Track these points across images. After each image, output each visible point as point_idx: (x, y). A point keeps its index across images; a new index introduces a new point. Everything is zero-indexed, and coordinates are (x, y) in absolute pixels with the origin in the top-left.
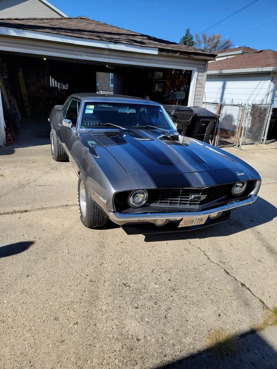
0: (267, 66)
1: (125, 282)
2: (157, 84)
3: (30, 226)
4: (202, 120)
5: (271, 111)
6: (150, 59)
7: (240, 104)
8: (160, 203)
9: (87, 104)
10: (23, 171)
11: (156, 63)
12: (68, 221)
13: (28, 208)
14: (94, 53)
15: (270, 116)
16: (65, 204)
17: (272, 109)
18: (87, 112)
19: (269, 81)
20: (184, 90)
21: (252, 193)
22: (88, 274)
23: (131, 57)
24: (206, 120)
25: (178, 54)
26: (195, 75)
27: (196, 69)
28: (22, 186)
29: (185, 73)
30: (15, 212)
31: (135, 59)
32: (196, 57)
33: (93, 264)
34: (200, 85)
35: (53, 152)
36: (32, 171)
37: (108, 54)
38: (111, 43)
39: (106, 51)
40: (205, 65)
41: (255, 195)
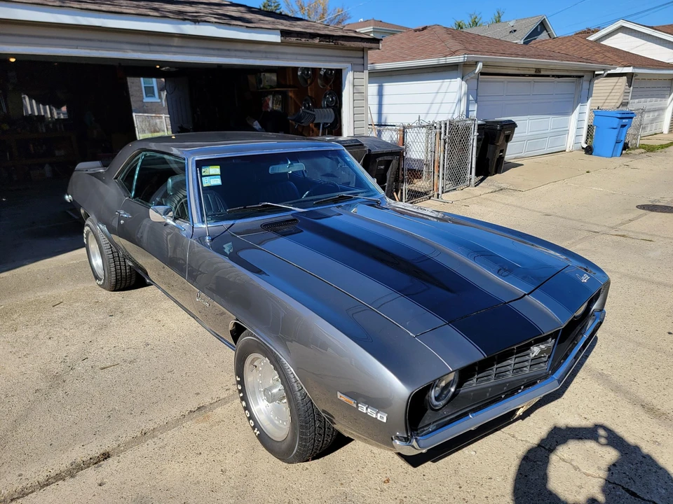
0: (453, 53)
2: (271, 97)
4: (380, 159)
5: (476, 130)
6: (266, 52)
7: (431, 123)
8: (478, 379)
9: (200, 164)
10: (41, 336)
11: (278, 59)
14: (149, 45)
15: (475, 138)
16: (193, 405)
17: (476, 126)
19: (459, 79)
20: (328, 106)
21: (595, 306)
23: (229, 50)
24: (386, 158)
25: (317, 41)
26: (349, 79)
27: (349, 65)
28: (57, 380)
30: (76, 467)
31: (238, 53)
32: (349, 44)
34: (359, 94)
35: (100, 272)
36: (65, 332)
37: (180, 44)
38: (187, 21)
39: (176, 39)
40: (363, 58)
41: (601, 310)
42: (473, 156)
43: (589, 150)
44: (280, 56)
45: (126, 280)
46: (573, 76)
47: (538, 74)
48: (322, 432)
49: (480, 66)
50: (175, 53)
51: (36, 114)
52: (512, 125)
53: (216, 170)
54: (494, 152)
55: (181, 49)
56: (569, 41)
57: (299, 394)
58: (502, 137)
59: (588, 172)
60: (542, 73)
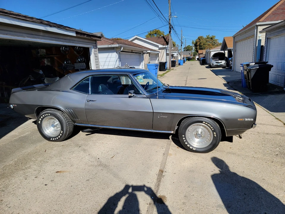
0: (112, 43)
2: (46, 59)
19: (115, 53)
20: (80, 62)
26: (93, 51)
29: (78, 49)
34: (96, 57)
37: (42, 35)
46: (139, 53)
49: (122, 48)
50: (42, 39)
55: (43, 37)
60: (133, 52)
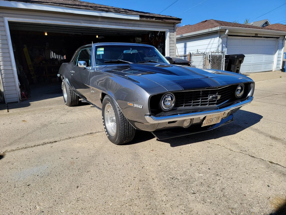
0: (215, 27)
1: (172, 177)
3: (64, 151)
5: (224, 57)
6: (134, 24)
7: (203, 53)
8: (185, 106)
9: (97, 47)
11: (138, 27)
12: (97, 143)
13: (56, 139)
14: (90, 21)
15: (224, 60)
16: (89, 132)
17: (224, 56)
18: (98, 53)
19: (218, 38)
20: (160, 48)
21: (249, 94)
22: (135, 176)
23: (119, 23)
25: (154, 20)
26: (168, 35)
27: (168, 30)
28: (45, 125)
29: (160, 35)
30: (45, 144)
31: (123, 24)
32: (167, 21)
33: (135, 168)
34: (173, 42)
35: (66, 99)
36: (51, 115)
37: (101, 21)
38: (103, 12)
39: (100, 19)
40: (174, 27)
41: (252, 96)
42: (223, 68)
43: (283, 70)
44: (140, 26)
45: (75, 102)
46: (274, 38)
47: (256, 36)
48: (128, 128)
49: (227, 31)
50: (99, 24)
51: (55, 58)
52: (242, 57)
53: (103, 49)
54: (234, 68)
56: (275, 26)
57: (118, 112)
58: (238, 61)
59: (281, 77)
60: (259, 36)
